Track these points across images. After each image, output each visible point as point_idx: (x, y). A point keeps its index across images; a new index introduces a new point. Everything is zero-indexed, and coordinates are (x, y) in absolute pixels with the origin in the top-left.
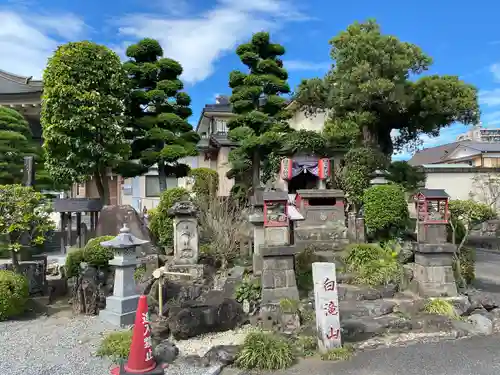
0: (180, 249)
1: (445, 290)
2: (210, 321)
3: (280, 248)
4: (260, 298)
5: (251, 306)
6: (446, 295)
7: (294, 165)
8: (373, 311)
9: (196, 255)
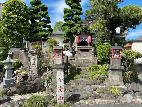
0: (32, 64)
1: (119, 83)
2: (29, 89)
3: (59, 65)
4: (51, 82)
5: (47, 85)
6: (119, 85)
7: (79, 38)
8: (88, 90)
9: (37, 67)
